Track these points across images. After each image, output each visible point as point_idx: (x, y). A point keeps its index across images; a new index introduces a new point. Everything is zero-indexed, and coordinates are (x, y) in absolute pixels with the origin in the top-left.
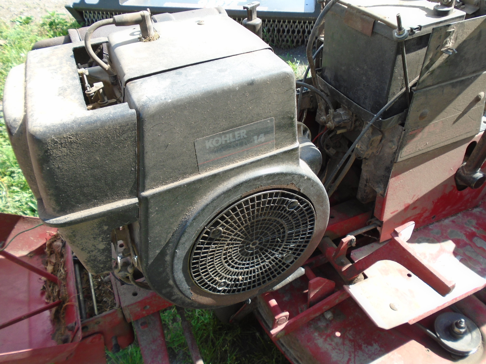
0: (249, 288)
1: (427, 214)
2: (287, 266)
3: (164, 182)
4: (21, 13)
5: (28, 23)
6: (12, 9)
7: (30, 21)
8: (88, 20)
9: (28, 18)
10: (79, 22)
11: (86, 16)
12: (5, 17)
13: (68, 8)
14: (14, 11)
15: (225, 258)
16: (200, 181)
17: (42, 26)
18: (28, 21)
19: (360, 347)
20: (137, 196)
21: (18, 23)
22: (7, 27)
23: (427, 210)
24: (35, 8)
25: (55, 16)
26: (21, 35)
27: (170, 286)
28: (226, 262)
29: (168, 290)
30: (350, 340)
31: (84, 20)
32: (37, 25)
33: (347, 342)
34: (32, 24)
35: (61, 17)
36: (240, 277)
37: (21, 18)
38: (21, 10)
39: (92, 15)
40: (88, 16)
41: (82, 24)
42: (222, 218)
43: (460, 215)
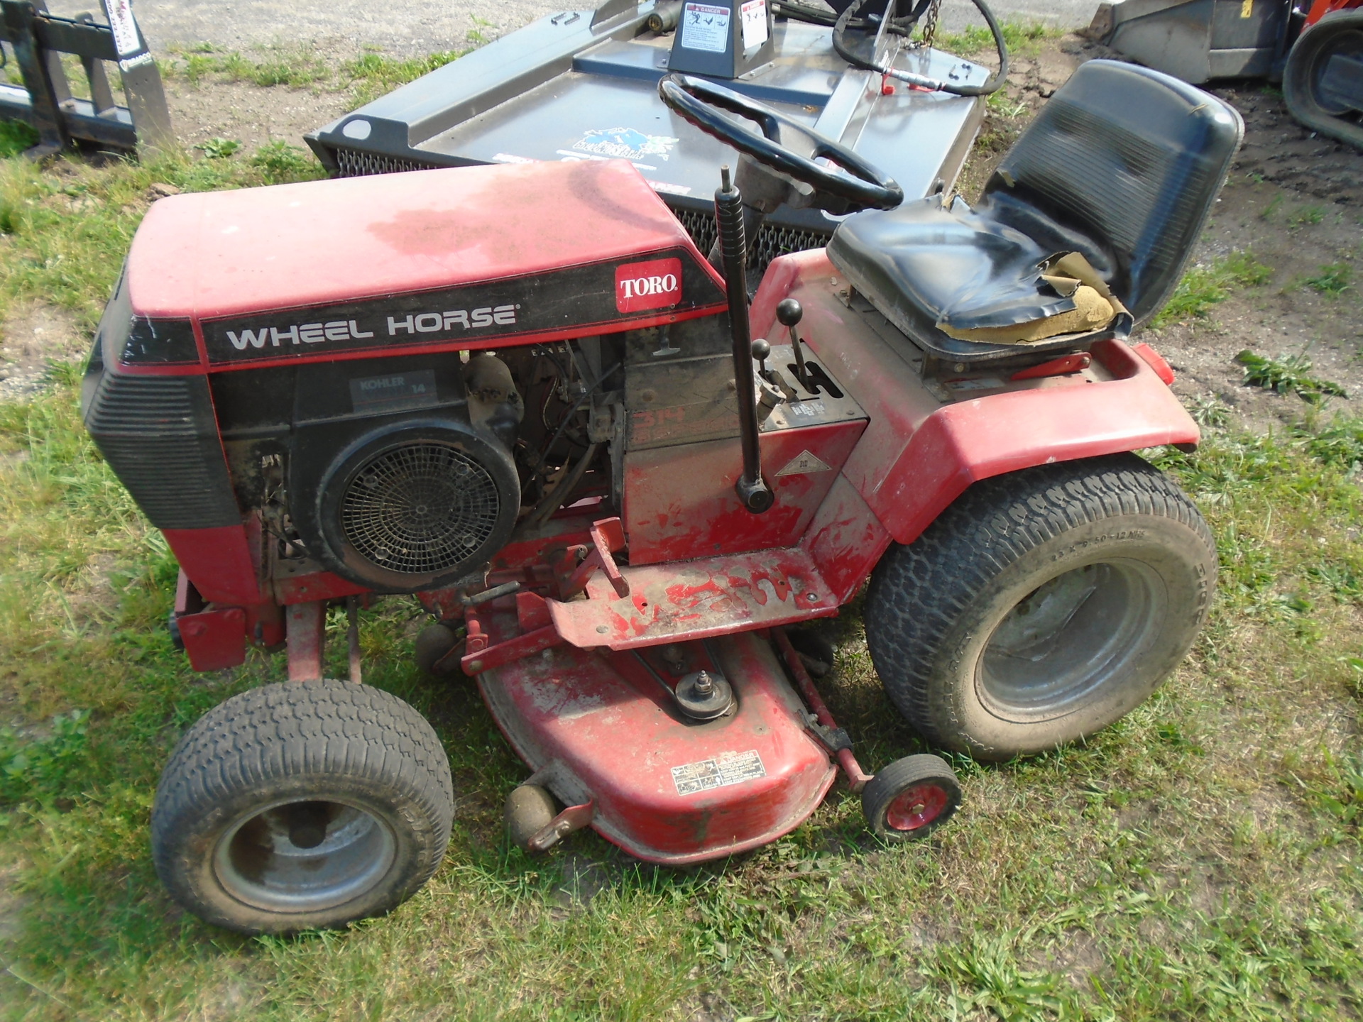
0: (418, 569)
1: (702, 539)
2: (469, 552)
3: (317, 416)
4: (219, 131)
5: (228, 155)
6: (202, 119)
7: (232, 151)
8: (345, 167)
9: (232, 146)
10: (327, 168)
11: (342, 159)
12: (186, 137)
13: (309, 141)
14: (205, 124)
15: (385, 518)
16: (355, 421)
17: (255, 165)
18: (228, 152)
19: (576, 697)
20: (290, 424)
21: (209, 153)
22: (187, 160)
23: (700, 532)
24: (248, 123)
25: (283, 150)
26: (212, 179)
27: (319, 538)
28: (387, 524)
29: (318, 542)
30: (567, 689)
31: (338, 166)
32: (244, 161)
33: (563, 690)
34: (236, 157)
35: (295, 153)
36: (405, 550)
37: (217, 142)
38: (219, 124)
39: (353, 159)
40: (345, 160)
41: (332, 172)
42: (377, 466)
43: (764, 553)
